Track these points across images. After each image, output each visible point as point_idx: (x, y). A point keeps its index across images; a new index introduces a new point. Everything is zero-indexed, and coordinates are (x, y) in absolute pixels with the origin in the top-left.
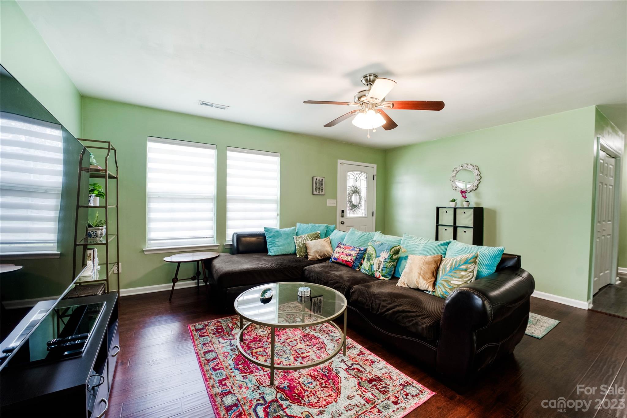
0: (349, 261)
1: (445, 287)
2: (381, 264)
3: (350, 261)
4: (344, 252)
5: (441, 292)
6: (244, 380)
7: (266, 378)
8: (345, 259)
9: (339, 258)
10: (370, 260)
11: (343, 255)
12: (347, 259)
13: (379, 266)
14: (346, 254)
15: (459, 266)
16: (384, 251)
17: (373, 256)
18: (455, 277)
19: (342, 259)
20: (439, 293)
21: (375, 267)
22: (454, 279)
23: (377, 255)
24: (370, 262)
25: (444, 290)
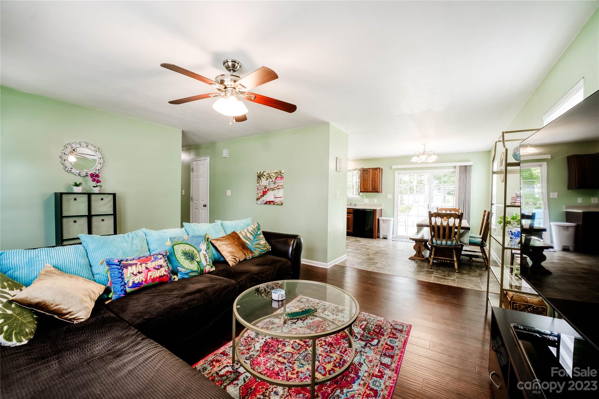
0: (164, 275)
1: (260, 248)
2: (206, 257)
3: (165, 273)
4: (149, 267)
5: (258, 252)
6: (363, 363)
7: (348, 352)
8: (158, 276)
9: (146, 279)
10: (194, 258)
11: (151, 272)
12: (160, 275)
13: (206, 260)
14: (154, 268)
15: (257, 233)
16: (201, 243)
17: (195, 253)
18: (261, 240)
19: (152, 277)
20: (257, 254)
21: (204, 262)
22: (260, 241)
23: (199, 250)
24: (196, 260)
25: (260, 250)
